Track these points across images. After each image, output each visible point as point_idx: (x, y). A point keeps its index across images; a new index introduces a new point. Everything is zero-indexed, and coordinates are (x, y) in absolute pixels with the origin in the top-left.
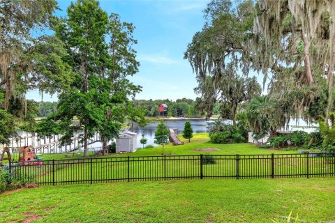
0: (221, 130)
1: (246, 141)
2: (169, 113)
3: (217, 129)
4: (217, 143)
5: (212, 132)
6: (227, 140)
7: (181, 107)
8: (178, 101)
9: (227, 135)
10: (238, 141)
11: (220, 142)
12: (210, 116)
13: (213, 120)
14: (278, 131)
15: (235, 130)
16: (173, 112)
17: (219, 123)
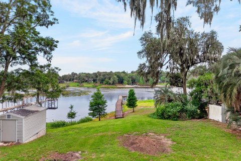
0: (170, 101)
2: (125, 82)
3: (164, 99)
4: (165, 118)
5: (158, 101)
6: (178, 114)
7: (134, 77)
8: (132, 72)
9: (178, 108)
11: (169, 118)
12: (156, 83)
13: (159, 88)
16: (128, 81)
17: (166, 91)
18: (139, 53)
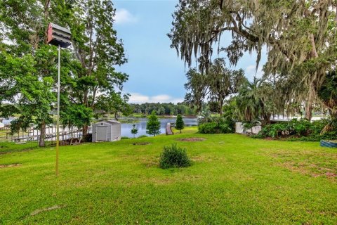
0: (209, 121)
1: (233, 131)
2: (172, 113)
3: (205, 121)
4: (205, 133)
5: (200, 123)
6: (214, 130)
7: (180, 108)
8: (178, 104)
9: (215, 126)
10: (225, 131)
11: (208, 132)
14: (271, 118)
15: (222, 121)
16: (175, 112)
18: (186, 85)
